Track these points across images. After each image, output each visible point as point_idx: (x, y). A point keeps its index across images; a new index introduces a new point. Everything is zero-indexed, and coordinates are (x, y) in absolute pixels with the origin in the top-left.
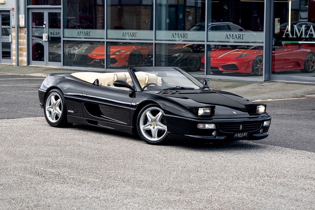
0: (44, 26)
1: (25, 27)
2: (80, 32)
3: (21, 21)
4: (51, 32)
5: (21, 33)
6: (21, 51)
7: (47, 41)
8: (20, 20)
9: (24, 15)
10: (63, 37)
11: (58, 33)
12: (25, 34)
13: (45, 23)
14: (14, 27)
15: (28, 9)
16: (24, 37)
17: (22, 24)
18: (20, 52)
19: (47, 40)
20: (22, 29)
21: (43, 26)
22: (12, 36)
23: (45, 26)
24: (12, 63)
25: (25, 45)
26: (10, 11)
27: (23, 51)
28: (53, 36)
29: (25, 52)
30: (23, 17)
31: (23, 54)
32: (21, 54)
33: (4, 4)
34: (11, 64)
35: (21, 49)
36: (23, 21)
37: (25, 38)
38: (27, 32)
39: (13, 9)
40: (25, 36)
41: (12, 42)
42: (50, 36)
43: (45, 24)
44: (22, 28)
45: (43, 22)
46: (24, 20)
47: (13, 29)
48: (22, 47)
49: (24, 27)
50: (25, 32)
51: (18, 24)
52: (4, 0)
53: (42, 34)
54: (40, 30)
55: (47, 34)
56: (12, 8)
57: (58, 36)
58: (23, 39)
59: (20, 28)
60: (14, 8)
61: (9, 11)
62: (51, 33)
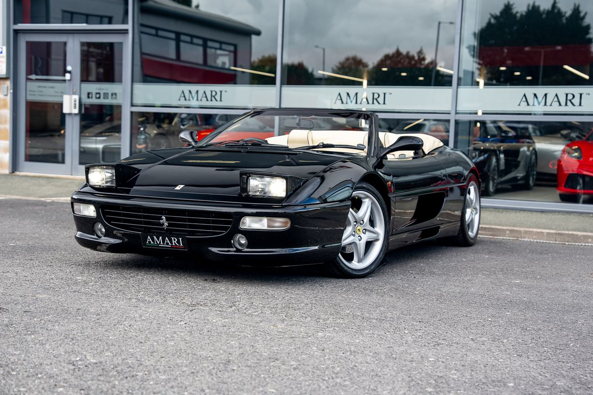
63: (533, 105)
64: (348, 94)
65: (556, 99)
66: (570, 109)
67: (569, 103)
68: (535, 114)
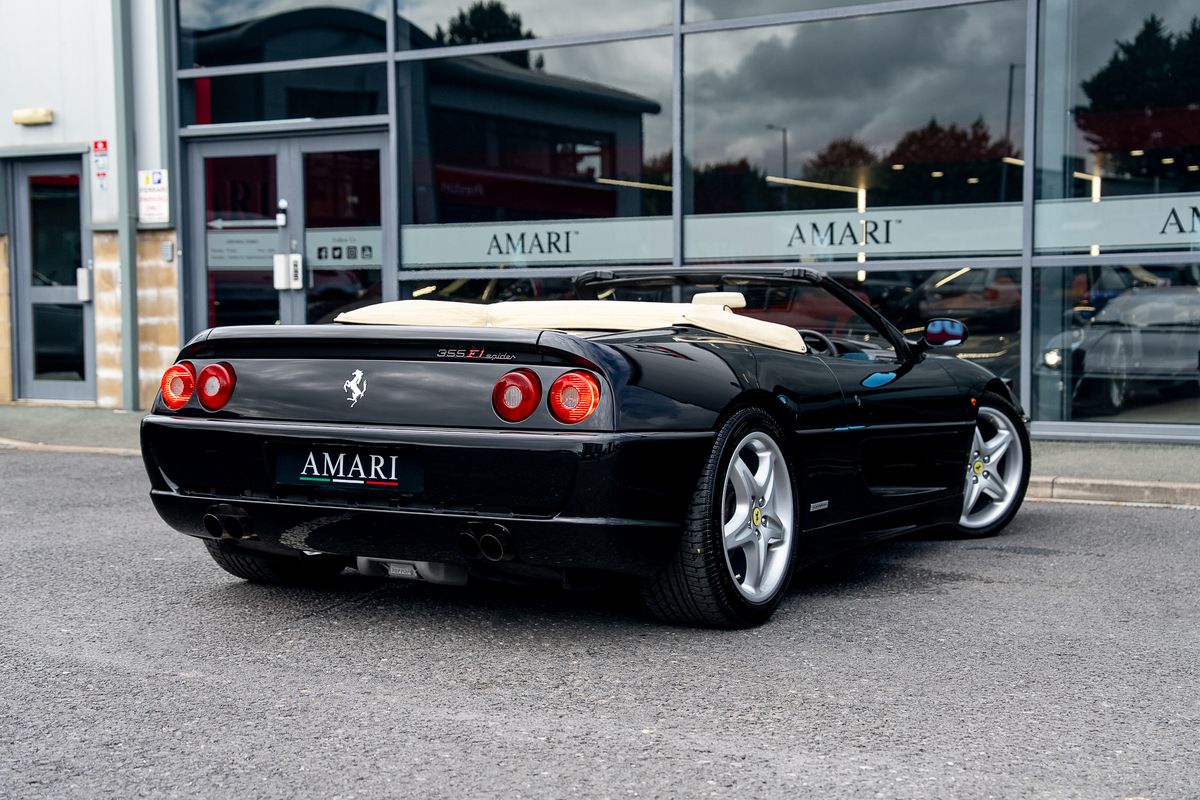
0: (281, 219)
1: (169, 230)
2: (509, 237)
3: (146, 200)
4: (321, 246)
5: (143, 256)
6: (146, 339)
7: (297, 291)
8: (142, 195)
9: (165, 174)
10: (401, 268)
11: (363, 249)
12: (171, 261)
13: (282, 204)
14: (114, 232)
15: (186, 141)
16: (162, 276)
17: (151, 212)
18: (144, 347)
19: (298, 284)
20: (148, 236)
21: (274, 218)
22: (91, 274)
23: (287, 221)
24: (95, 398)
25: (170, 312)
26: (85, 157)
27: (157, 342)
28: (329, 263)
29: (171, 343)
30: (159, 182)
31: (156, 354)
32: (146, 354)
33: (47, 124)
34: (91, 403)
35: (152, 334)
36: (160, 199)
37: (169, 282)
38: (180, 253)
39: (100, 145)
40: (168, 270)
41: (90, 302)
42: (315, 263)
43: (284, 211)
44: (155, 231)
45: (275, 202)
46: (165, 194)
47: (97, 240)
48: (153, 321)
49: (166, 226)
50: (169, 252)
51: (134, 216)
52: (50, 108)
53: (272, 258)
54: (253, 242)
55: (298, 258)
56: (96, 144)
57: (360, 262)
58: (158, 285)
59: (142, 231)
60: (105, 144)
61: (76, 158)
62: (320, 250)
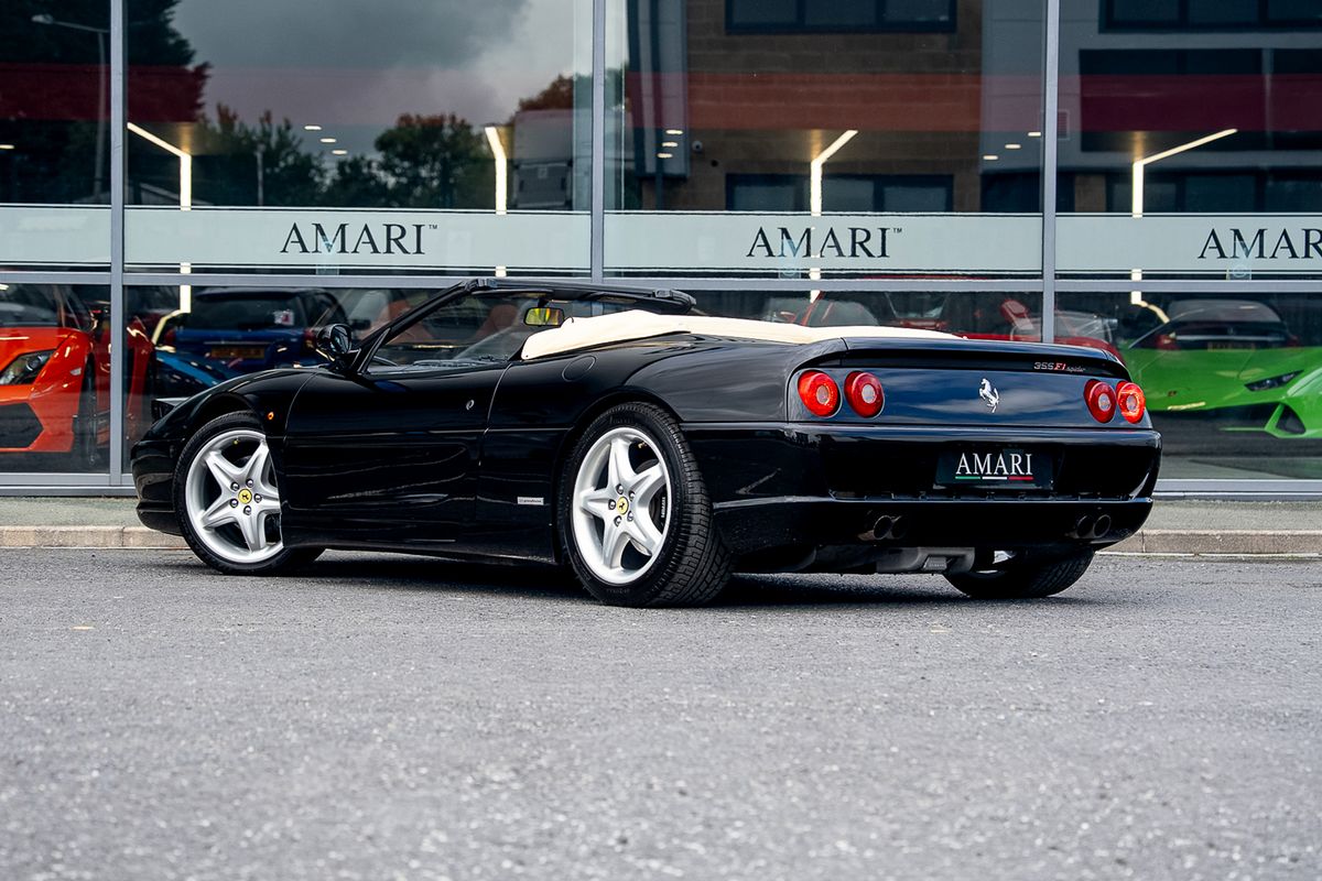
63: (783, 255)
64: (318, 227)
65: (831, 242)
66: (862, 263)
67: (859, 249)
68: (783, 276)
